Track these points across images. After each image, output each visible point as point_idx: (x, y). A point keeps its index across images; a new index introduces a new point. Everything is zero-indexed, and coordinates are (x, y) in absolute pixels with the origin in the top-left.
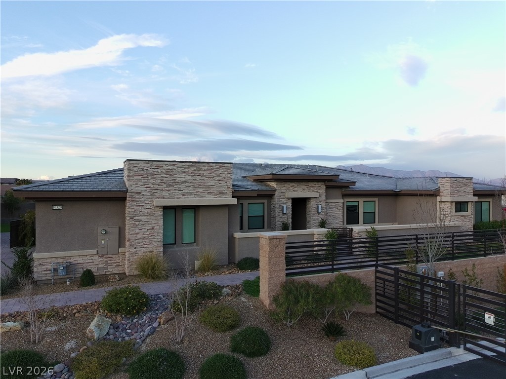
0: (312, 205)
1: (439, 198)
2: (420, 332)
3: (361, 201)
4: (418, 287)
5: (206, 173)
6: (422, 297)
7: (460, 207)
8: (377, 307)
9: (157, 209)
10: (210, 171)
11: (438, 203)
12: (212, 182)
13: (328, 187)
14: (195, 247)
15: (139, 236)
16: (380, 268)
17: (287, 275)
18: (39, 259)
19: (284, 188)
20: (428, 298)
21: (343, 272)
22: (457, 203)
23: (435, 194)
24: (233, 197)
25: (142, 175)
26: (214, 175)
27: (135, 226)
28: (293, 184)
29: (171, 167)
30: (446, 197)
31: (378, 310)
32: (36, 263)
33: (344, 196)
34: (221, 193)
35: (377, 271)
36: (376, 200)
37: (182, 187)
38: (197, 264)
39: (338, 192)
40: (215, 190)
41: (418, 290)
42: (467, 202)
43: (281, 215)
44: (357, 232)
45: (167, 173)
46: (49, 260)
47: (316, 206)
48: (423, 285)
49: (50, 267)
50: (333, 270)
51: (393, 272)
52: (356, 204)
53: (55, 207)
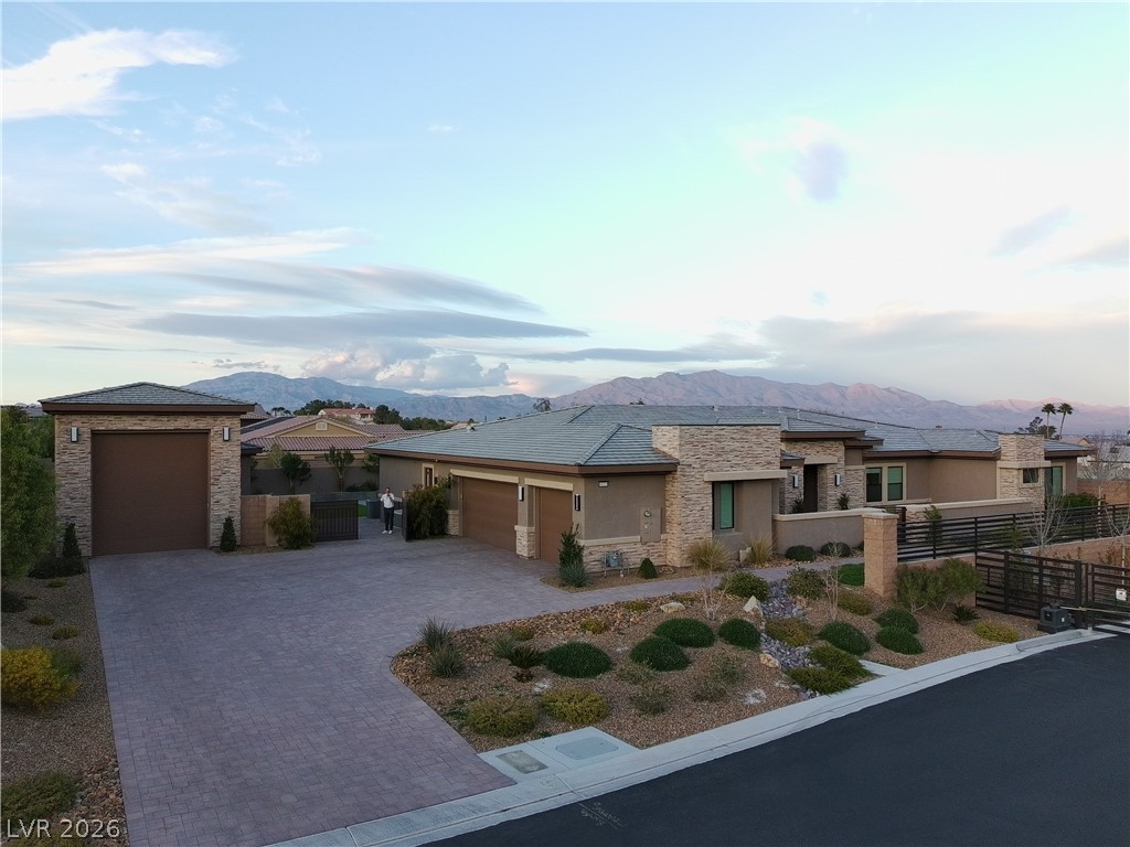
0: (829, 474)
1: (1000, 464)
2: (1051, 613)
3: (885, 466)
4: (1036, 570)
5: (754, 439)
6: (1041, 581)
7: (1029, 475)
8: (977, 599)
9: (707, 485)
10: (758, 435)
11: (998, 470)
12: (760, 450)
13: (847, 448)
14: (734, 533)
15: (690, 519)
16: (980, 554)
17: (899, 560)
18: (588, 548)
19: (795, 451)
20: (1047, 581)
21: (954, 557)
22: (1025, 470)
23: (993, 457)
24: (781, 468)
25: (691, 443)
26: (761, 440)
27: (686, 506)
28: (804, 445)
29: (721, 432)
30: (1012, 461)
31: (978, 603)
32: (585, 552)
33: (866, 460)
34: (769, 463)
35: (977, 557)
36: (904, 464)
37: (731, 457)
38: (744, 554)
39: (858, 455)
40: (763, 460)
41: (1035, 574)
42: (1037, 469)
43: (791, 488)
44: (914, 512)
45: (716, 440)
46: (597, 549)
47: (833, 476)
48: (1041, 567)
49: (597, 557)
50: (934, 556)
51: (1002, 557)
52: (877, 471)
53: (602, 484)
